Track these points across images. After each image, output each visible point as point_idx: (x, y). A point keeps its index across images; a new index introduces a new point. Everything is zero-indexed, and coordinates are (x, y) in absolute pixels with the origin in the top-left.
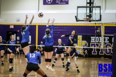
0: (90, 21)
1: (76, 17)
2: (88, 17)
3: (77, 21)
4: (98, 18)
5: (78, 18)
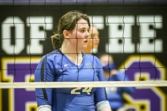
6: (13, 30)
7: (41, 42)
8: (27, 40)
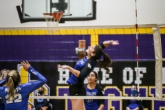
0: (62, 21)
1: (18, 8)
2: (54, 10)
3: (23, 21)
4: (88, 11)
5: (26, 11)
6: (128, 73)
7: (141, 79)
8: (135, 78)
